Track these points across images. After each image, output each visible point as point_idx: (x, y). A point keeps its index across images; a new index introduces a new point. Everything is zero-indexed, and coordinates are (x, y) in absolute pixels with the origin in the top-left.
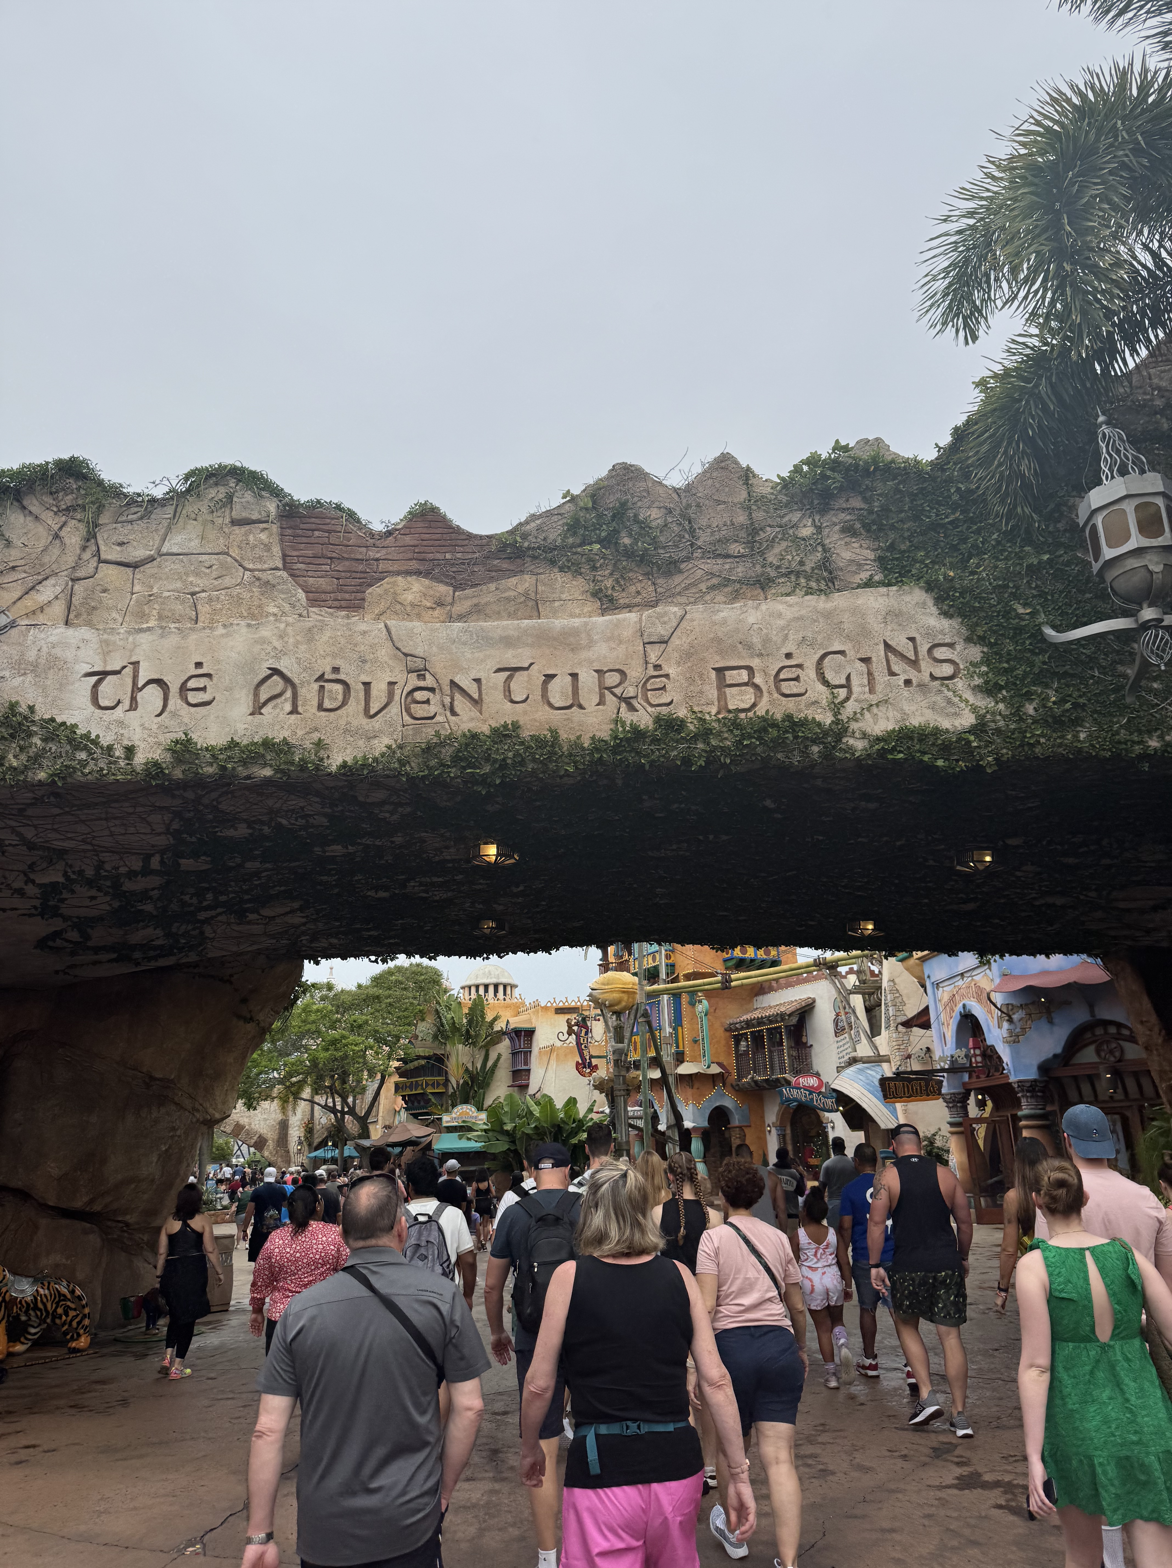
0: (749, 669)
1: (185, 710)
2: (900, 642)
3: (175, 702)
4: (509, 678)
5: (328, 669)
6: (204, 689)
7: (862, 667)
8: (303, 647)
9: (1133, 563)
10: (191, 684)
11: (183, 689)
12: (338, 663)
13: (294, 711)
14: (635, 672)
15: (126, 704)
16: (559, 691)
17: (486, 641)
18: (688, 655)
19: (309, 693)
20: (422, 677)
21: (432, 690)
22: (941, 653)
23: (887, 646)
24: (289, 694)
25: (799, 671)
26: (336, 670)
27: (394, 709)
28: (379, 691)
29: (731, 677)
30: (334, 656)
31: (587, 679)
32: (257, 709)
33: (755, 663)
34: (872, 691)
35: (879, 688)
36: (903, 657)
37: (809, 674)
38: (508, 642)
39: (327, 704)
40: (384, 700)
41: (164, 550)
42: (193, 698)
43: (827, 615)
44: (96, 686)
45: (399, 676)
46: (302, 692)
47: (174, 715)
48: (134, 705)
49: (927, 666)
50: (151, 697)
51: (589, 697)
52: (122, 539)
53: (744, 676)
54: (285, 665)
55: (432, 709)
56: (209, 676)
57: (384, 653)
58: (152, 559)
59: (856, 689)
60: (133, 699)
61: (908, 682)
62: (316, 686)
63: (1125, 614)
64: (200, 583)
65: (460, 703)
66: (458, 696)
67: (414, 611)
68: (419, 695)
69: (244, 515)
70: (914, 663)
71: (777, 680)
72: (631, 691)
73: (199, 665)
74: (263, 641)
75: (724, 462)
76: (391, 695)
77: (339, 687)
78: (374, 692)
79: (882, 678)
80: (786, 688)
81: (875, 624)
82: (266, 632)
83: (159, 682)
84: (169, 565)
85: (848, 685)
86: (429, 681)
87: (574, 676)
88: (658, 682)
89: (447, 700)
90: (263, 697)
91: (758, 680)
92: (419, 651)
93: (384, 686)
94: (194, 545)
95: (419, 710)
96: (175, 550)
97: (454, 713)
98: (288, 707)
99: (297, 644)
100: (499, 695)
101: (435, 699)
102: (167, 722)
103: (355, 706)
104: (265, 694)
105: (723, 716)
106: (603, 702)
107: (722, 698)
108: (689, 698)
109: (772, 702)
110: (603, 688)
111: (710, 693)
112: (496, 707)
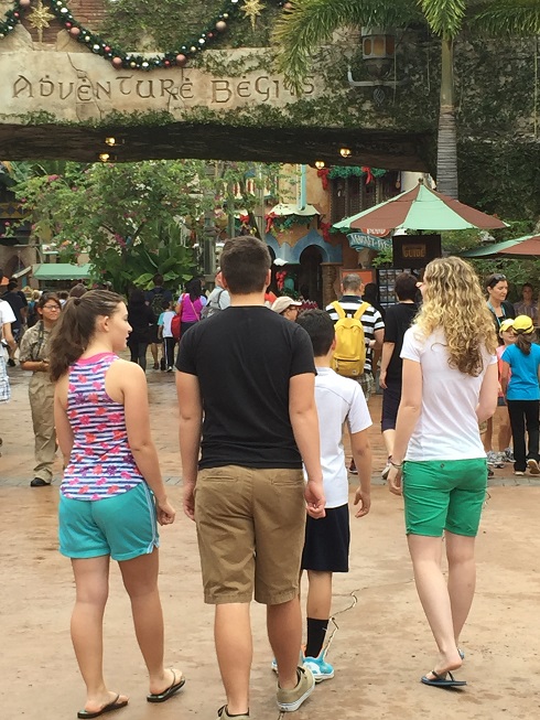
0: (227, 82)
4: (123, 81)
5: (44, 76)
7: (274, 85)
8: (33, 66)
12: (48, 73)
13: (31, 96)
14: (178, 81)
16: (144, 89)
18: (201, 74)
19: (36, 87)
20: (84, 81)
21: (89, 87)
22: (307, 81)
24: (28, 88)
25: (248, 85)
26: (47, 77)
27: (73, 96)
28: (66, 86)
29: (219, 85)
30: (46, 70)
31: (157, 84)
32: (16, 94)
33: (230, 80)
34: (277, 97)
35: (280, 95)
37: (252, 86)
39: (44, 93)
40: (68, 91)
45: (73, 79)
46: (34, 87)
51: (157, 92)
53: (225, 86)
54: (26, 74)
55: (89, 96)
57: (68, 69)
59: (271, 95)
61: (292, 94)
62: (39, 84)
65: (101, 92)
66: (100, 90)
68: (83, 89)
71: (239, 89)
72: (175, 91)
74: (16, 62)
76: (71, 88)
77: (49, 85)
78: (64, 87)
79: (282, 90)
80: (243, 92)
82: (17, 58)
85: (268, 93)
86: (87, 83)
87: (151, 82)
88: (187, 87)
89: (95, 92)
91: (230, 88)
92: (83, 69)
93: (68, 85)
95: (83, 96)
97: (98, 98)
98: (28, 94)
99: (30, 64)
100: (118, 90)
101: (90, 91)
103: (56, 94)
104: (18, 88)
105: (215, 103)
106: (163, 95)
107: (214, 95)
108: (200, 95)
109: (236, 98)
110: (163, 88)
111: (210, 93)
112: (117, 95)
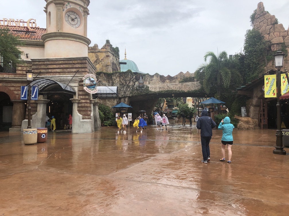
2: (197, 85)
4: (173, 87)
8: (162, 85)
12: (164, 86)
14: (181, 87)
16: (176, 88)
17: (172, 85)
18: (184, 86)
19: (162, 88)
22: (199, 86)
28: (166, 88)
29: (187, 87)
32: (159, 89)
37: (191, 87)
43: (193, 83)
44: (151, 88)
50: (153, 89)
51: (178, 88)
54: (161, 87)
57: (166, 86)
58: (153, 80)
59: (194, 88)
61: (197, 88)
64: (155, 81)
67: (168, 83)
69: (158, 76)
73: (156, 87)
77: (164, 88)
81: (195, 84)
82: (159, 84)
86: (169, 87)
89: (170, 89)
92: (168, 85)
94: (155, 79)
95: (168, 89)
102: (155, 90)
108: (184, 89)
109: (189, 89)
112: (173, 89)
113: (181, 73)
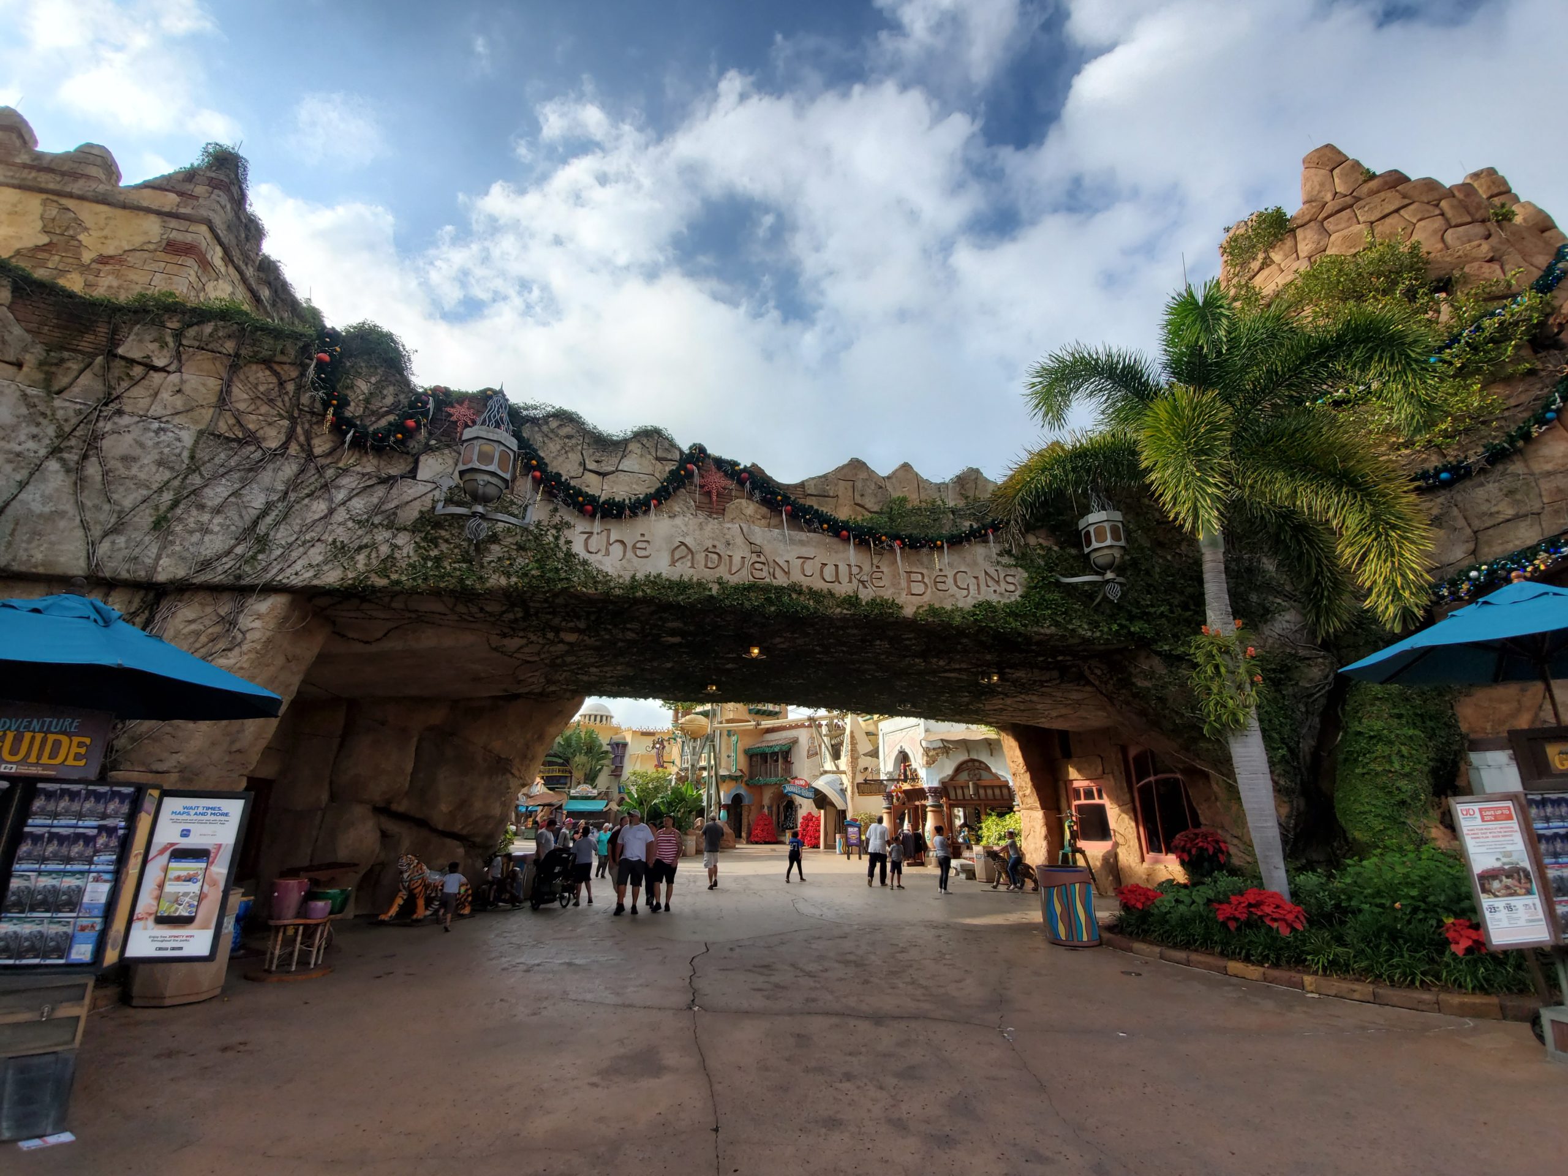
0: (922, 574)
1: (635, 560)
2: (991, 571)
3: (630, 554)
4: (803, 563)
5: (710, 546)
6: (645, 549)
7: (974, 580)
8: (697, 532)
9: (1106, 551)
10: (638, 545)
11: (634, 547)
12: (716, 543)
13: (692, 567)
14: (867, 568)
15: (603, 552)
16: (829, 573)
17: (791, 543)
18: (893, 563)
19: (700, 557)
20: (759, 556)
21: (763, 564)
22: (1009, 579)
23: (986, 573)
24: (690, 557)
25: (944, 579)
26: (714, 546)
27: (744, 572)
28: (737, 559)
29: (914, 577)
30: (713, 539)
31: (843, 569)
32: (673, 563)
33: (925, 571)
34: (979, 593)
35: (982, 592)
36: (992, 578)
37: (950, 581)
38: (802, 543)
39: (710, 565)
40: (739, 566)
41: (620, 468)
42: (640, 553)
43: (959, 553)
44: (586, 540)
45: (748, 555)
46: (697, 556)
47: (629, 561)
48: (607, 554)
49: (1003, 584)
50: (617, 549)
51: (844, 578)
52: (598, 459)
53: (920, 577)
54: (688, 541)
55: (764, 574)
56: (648, 542)
57: (740, 540)
58: (613, 472)
59: (972, 591)
60: (607, 549)
61: (995, 591)
62: (703, 554)
63: (1097, 573)
64: (639, 489)
65: (778, 572)
66: (777, 569)
67: (751, 520)
68: (757, 566)
69: (664, 455)
70: (998, 582)
71: (936, 582)
72: (865, 578)
73: (642, 535)
74: (677, 526)
75: (906, 467)
76: (742, 564)
77: (715, 556)
78: (734, 561)
79: (983, 587)
80: (940, 586)
81: (980, 560)
82: (678, 522)
83: (622, 542)
84: (622, 476)
85: (968, 589)
86: (762, 559)
87: (836, 566)
88: (879, 575)
89: (771, 570)
90: (677, 557)
91: (926, 580)
92: (758, 542)
93: (739, 559)
94: (636, 468)
95: (758, 574)
96: (626, 469)
97: (775, 578)
98: (689, 564)
99: (694, 530)
100: (799, 571)
101: (765, 568)
102: (626, 565)
103: (724, 567)
104: (677, 556)
105: (910, 597)
106: (850, 581)
107: (909, 587)
108: (892, 586)
109: (932, 592)
110: (851, 574)
111: (904, 583)
112: (797, 577)
113: (857, 465)
